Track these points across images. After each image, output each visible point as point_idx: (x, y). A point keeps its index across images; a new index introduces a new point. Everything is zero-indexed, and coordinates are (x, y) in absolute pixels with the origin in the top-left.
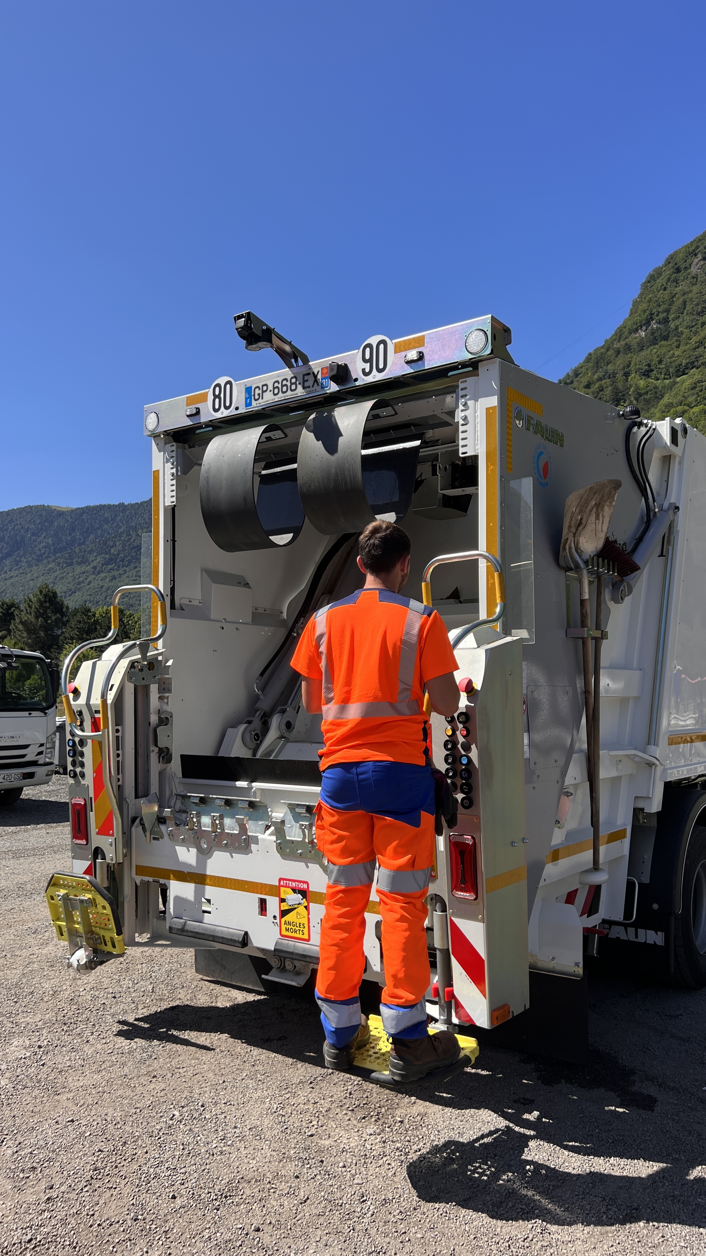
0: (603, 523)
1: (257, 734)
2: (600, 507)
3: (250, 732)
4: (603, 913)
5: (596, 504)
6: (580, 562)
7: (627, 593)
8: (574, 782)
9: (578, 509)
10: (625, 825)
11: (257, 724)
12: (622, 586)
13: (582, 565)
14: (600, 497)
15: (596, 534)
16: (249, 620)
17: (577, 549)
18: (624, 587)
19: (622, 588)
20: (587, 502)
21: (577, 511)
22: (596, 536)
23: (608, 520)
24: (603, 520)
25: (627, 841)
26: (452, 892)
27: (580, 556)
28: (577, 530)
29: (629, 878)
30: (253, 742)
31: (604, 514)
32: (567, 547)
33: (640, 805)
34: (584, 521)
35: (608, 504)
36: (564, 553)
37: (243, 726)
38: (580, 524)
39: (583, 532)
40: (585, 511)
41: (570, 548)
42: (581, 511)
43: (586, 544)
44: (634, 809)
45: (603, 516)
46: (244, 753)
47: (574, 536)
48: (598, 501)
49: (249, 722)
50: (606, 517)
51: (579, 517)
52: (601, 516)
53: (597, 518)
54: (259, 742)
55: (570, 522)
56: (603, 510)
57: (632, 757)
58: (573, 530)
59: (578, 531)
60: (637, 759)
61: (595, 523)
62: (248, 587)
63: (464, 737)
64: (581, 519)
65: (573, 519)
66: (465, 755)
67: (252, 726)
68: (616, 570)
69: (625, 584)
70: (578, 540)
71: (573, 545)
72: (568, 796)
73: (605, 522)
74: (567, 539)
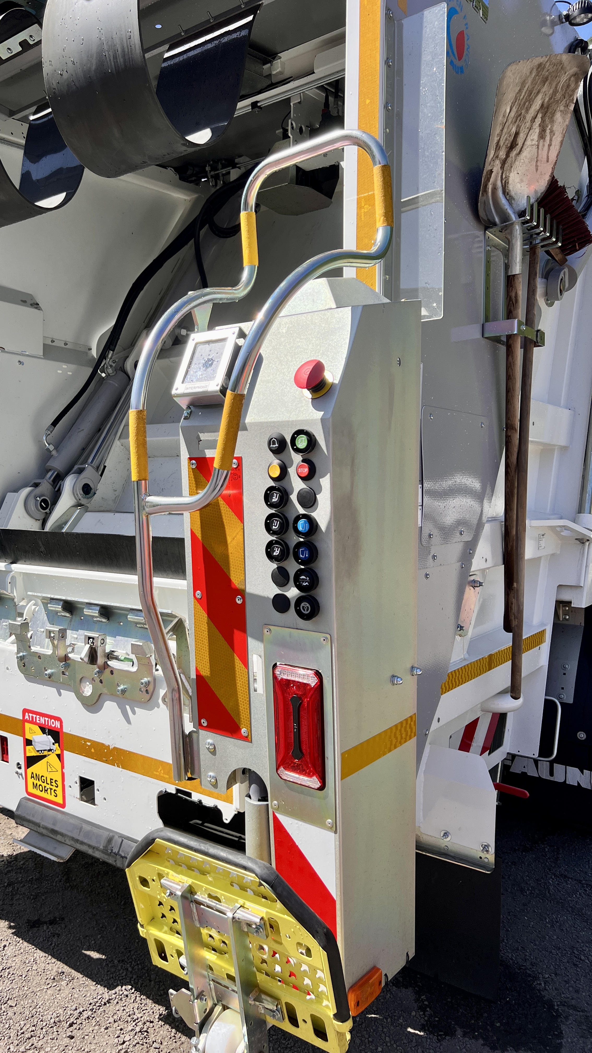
0: (550, 145)
1: (44, 501)
2: (548, 114)
3: (36, 497)
4: (508, 746)
5: (542, 105)
6: (510, 211)
7: (567, 285)
8: (483, 565)
9: (514, 109)
10: (543, 624)
11: (45, 487)
12: (562, 273)
13: (513, 217)
14: (551, 91)
15: (537, 166)
16: (40, 352)
17: (505, 192)
18: (565, 274)
19: (562, 275)
20: (530, 100)
21: (513, 114)
22: (537, 170)
23: (559, 139)
24: (551, 140)
25: (546, 647)
26: (277, 770)
27: (511, 204)
28: (508, 155)
29: (548, 698)
30: (39, 510)
31: (554, 129)
32: (490, 187)
33: (565, 597)
34: (520, 141)
35: (562, 108)
36: (485, 198)
37: (27, 490)
38: (513, 145)
39: (517, 163)
40: (525, 118)
41: (495, 189)
42: (519, 116)
43: (519, 185)
44: (556, 601)
45: (552, 131)
46: (31, 525)
47: (502, 167)
48: (547, 99)
49: (36, 485)
50: (557, 134)
51: (514, 130)
52: (548, 131)
53: (542, 136)
54: (47, 510)
55: (500, 135)
56: (552, 121)
57: (558, 529)
58: (502, 154)
59: (509, 160)
60: (565, 533)
61: (538, 146)
62: (36, 308)
63: (304, 479)
64: (517, 134)
65: (505, 130)
66: (304, 516)
67: (39, 490)
68: (560, 238)
69: (566, 270)
70: (507, 178)
71: (499, 184)
72: (474, 587)
73: (553, 143)
74: (491, 171)
